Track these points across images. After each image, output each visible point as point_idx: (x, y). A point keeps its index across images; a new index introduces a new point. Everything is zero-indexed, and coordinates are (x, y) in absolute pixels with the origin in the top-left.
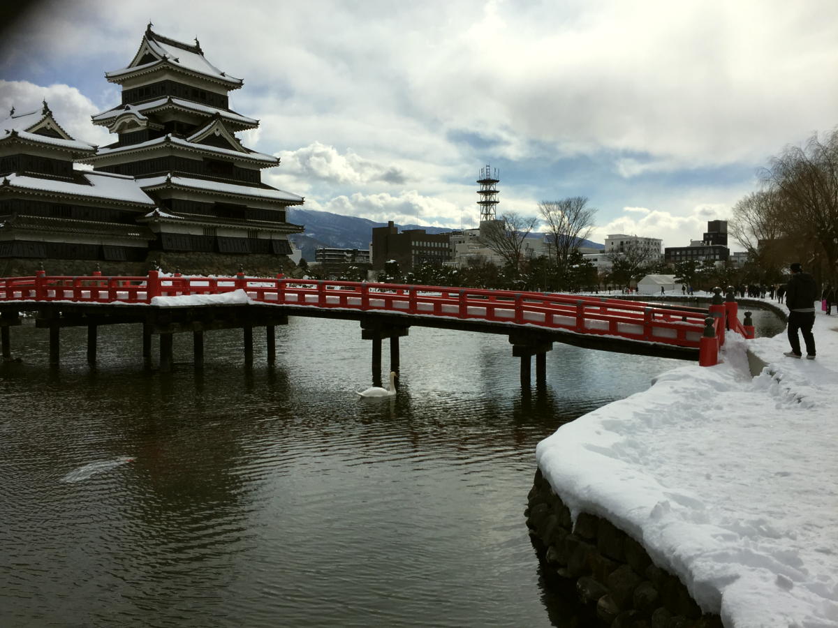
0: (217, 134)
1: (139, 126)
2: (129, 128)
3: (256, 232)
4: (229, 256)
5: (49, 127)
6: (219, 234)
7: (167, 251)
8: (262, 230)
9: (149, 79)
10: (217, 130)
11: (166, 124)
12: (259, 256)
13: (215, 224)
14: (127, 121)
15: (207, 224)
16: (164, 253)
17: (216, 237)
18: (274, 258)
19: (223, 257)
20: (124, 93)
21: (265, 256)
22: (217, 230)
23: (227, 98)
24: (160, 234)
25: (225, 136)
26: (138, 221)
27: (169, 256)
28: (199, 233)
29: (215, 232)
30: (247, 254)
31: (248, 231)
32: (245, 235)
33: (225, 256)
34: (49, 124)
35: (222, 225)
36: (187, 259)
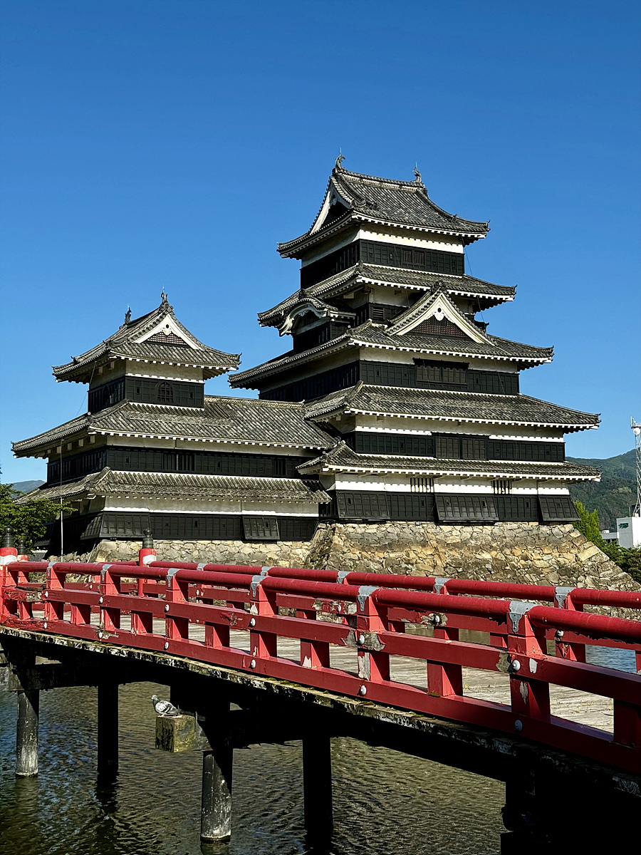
0: (439, 317)
1: (317, 319)
2: (305, 325)
3: (507, 483)
4: (458, 528)
5: (167, 332)
6: (439, 488)
7: (344, 522)
8: (518, 479)
9: (337, 244)
10: (439, 310)
12: (514, 525)
13: (428, 472)
14: (302, 313)
15: (414, 471)
16: (342, 526)
17: (434, 495)
18: (545, 529)
19: (446, 528)
20: (304, 271)
21: (525, 525)
22: (435, 481)
24: (333, 493)
25: (453, 319)
26: (300, 471)
27: (351, 530)
28: (405, 488)
29: (431, 486)
30: (492, 524)
31: (495, 482)
33: (449, 528)
34: (167, 326)
35: (441, 472)
36: (380, 535)
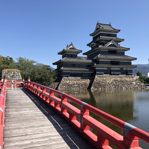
0: (112, 44)
2: (93, 46)
3: (122, 68)
5: (72, 47)
7: (97, 74)
8: (124, 67)
11: (100, 43)
14: (92, 44)
15: (108, 67)
17: (111, 70)
20: (93, 38)
22: (111, 68)
23: (116, 35)
25: (114, 44)
28: (106, 69)
29: (110, 69)
32: (119, 69)
36: (102, 76)
